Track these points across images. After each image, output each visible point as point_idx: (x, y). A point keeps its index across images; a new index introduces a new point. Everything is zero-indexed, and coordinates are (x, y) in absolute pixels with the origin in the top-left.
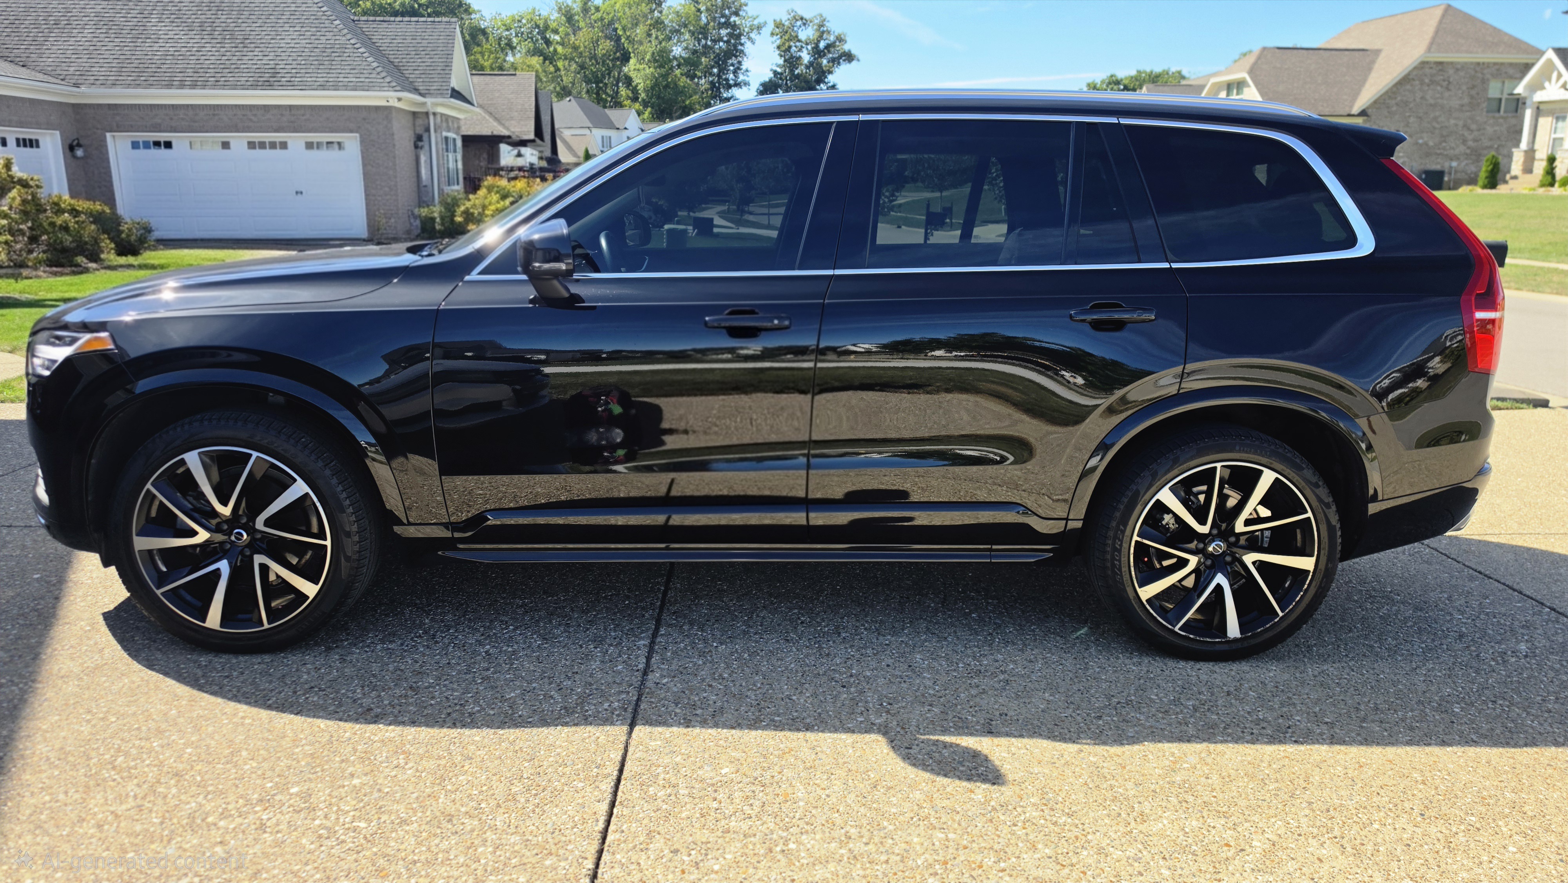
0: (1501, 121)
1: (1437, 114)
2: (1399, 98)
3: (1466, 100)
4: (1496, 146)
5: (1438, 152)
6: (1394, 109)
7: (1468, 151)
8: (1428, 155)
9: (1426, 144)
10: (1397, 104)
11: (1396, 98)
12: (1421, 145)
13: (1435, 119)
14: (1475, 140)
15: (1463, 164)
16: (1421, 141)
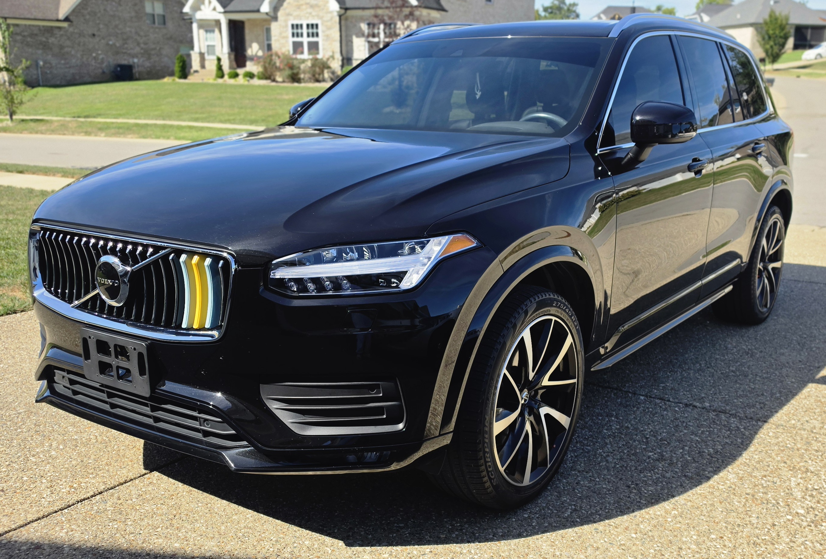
0: (157, 30)
1: (117, 22)
2: (89, 9)
3: (133, 14)
4: (158, 48)
5: (124, 51)
6: (88, 17)
7: (142, 51)
8: (117, 53)
9: (114, 45)
10: (89, 14)
11: (87, 9)
12: (111, 45)
13: (116, 26)
14: (146, 44)
15: (141, 60)
16: (111, 43)
